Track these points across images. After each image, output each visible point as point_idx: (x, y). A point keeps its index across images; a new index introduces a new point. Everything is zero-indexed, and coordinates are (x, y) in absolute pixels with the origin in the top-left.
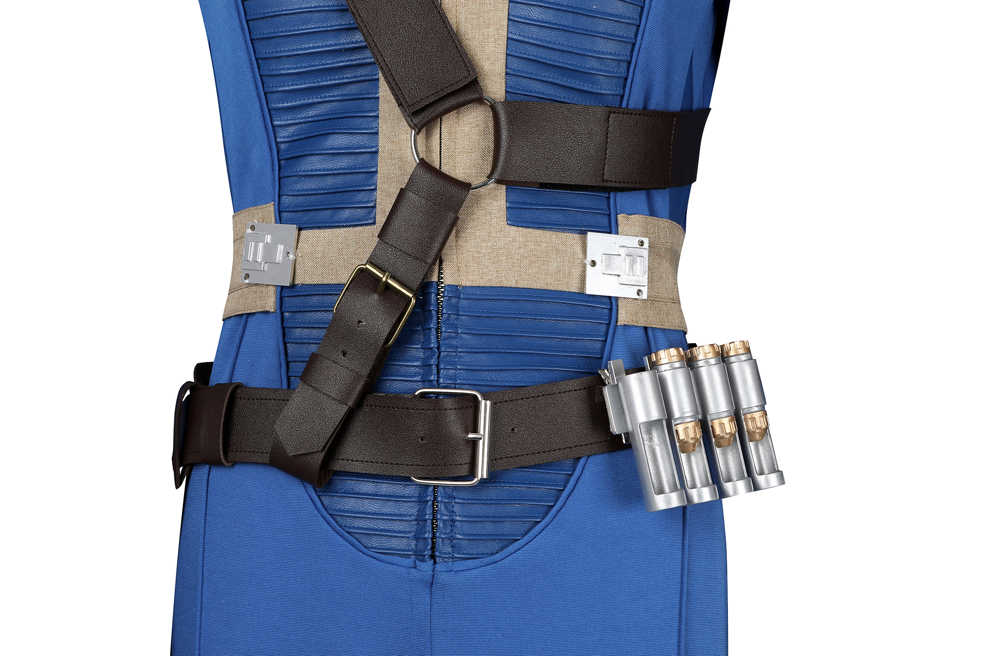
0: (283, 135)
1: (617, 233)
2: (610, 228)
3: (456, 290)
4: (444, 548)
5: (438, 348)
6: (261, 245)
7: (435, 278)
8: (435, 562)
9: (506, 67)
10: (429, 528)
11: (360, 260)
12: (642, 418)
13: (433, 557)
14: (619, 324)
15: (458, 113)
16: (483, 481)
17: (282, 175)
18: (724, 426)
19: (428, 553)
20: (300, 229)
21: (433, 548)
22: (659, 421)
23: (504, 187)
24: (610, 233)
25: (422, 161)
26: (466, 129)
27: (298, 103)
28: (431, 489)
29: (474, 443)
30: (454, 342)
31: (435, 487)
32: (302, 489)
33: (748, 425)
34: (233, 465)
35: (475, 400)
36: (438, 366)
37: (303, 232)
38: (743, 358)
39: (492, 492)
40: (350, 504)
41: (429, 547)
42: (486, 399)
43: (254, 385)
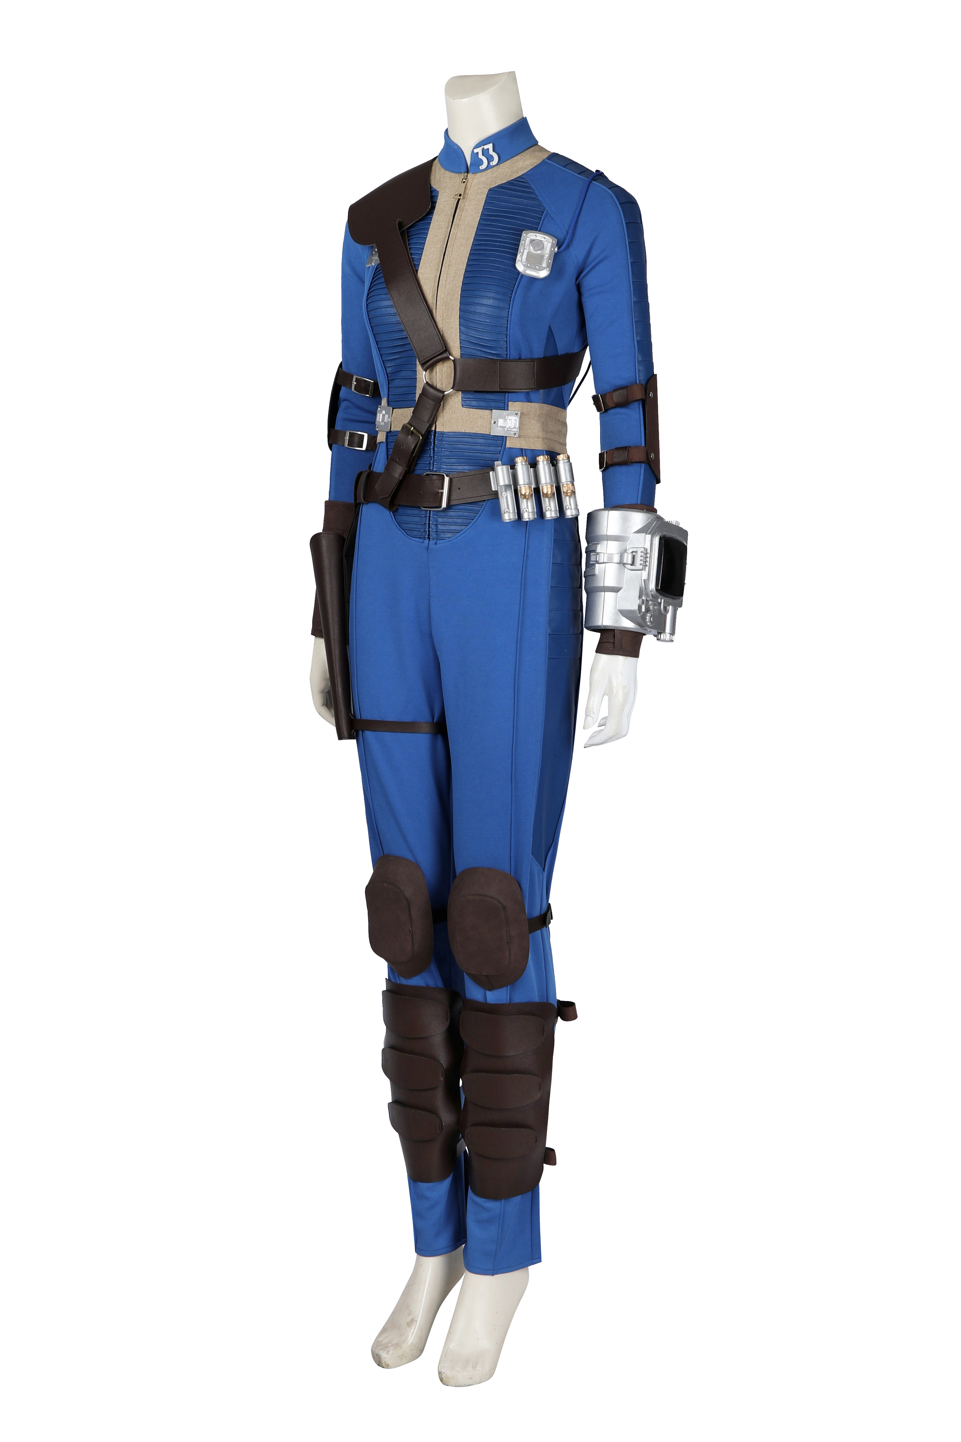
0: (389, 370)
1: (508, 410)
2: (505, 408)
3: (442, 434)
4: (433, 535)
5: (434, 456)
6: (381, 415)
7: (433, 429)
8: (430, 540)
9: (460, 344)
10: (427, 527)
11: (406, 421)
12: (502, 483)
13: (429, 538)
14: (506, 447)
15: (443, 362)
16: (445, 510)
17: (389, 386)
18: (546, 488)
19: (427, 536)
20: (393, 409)
21: (429, 535)
22: (510, 486)
23: (461, 392)
24: (505, 410)
25: (427, 382)
26: (446, 369)
27: (394, 357)
28: (428, 512)
29: (442, 493)
30: (439, 454)
31: (430, 511)
32: (389, 512)
33: (564, 489)
34: (368, 503)
35: (444, 476)
36: (433, 463)
37: (394, 410)
38: (566, 461)
39: (451, 513)
40: (405, 518)
41: (427, 534)
42: (447, 476)
43: (378, 472)
